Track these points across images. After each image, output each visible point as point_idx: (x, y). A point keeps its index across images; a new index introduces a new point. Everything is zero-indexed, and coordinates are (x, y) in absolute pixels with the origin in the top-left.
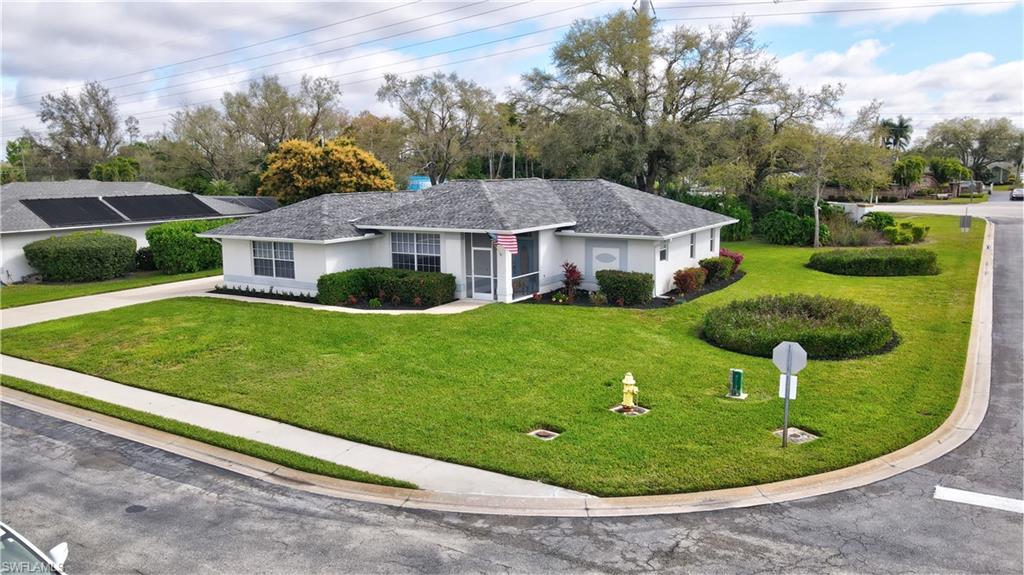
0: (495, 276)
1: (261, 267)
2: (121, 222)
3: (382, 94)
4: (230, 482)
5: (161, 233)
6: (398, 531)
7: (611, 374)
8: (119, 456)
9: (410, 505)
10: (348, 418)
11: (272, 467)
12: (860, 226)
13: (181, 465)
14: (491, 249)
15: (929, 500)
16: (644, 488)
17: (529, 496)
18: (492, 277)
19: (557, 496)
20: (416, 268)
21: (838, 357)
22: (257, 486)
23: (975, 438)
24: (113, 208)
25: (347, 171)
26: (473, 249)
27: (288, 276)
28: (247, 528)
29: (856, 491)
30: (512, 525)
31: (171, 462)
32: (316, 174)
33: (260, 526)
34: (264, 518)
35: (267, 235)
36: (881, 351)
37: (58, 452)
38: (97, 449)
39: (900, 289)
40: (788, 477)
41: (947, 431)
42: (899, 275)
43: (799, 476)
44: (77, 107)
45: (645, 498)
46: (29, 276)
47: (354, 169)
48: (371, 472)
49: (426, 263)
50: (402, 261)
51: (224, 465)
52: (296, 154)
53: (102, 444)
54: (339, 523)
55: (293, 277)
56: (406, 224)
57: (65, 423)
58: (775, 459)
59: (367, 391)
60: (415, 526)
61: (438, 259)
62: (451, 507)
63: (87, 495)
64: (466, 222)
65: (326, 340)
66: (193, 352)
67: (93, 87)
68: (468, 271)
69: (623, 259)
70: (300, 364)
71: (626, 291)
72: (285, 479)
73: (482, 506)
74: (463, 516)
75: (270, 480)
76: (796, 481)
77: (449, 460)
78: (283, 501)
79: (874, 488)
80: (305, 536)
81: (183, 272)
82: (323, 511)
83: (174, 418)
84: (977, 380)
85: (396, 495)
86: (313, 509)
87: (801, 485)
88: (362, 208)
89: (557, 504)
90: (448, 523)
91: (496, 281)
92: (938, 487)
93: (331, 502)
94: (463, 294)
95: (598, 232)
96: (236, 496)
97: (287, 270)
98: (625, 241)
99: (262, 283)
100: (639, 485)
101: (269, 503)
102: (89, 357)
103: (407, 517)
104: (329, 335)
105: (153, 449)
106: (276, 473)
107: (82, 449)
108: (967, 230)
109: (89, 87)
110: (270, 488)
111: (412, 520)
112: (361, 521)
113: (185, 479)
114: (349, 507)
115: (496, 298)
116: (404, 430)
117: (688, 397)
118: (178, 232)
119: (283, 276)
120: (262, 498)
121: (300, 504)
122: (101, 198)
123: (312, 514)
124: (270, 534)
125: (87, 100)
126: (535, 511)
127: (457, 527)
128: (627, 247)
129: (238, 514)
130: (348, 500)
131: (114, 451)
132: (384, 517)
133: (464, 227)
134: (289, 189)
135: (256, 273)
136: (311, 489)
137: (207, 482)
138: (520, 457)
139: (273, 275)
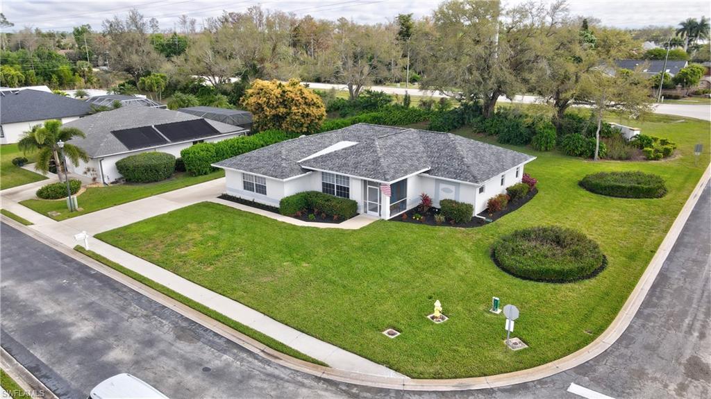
0: (380, 203)
1: (248, 186)
2: (166, 143)
4: (245, 355)
5: (189, 154)
6: (319, 392)
7: (433, 289)
8: (193, 333)
9: (325, 376)
10: (298, 316)
11: (263, 347)
12: (628, 144)
13: (221, 342)
14: (378, 188)
15: (564, 392)
16: (432, 375)
17: (378, 375)
19: (392, 377)
20: (336, 195)
21: (562, 281)
22: (257, 359)
23: (608, 351)
24: (160, 133)
25: (296, 105)
26: (368, 186)
27: (263, 193)
28: (254, 385)
29: (532, 383)
30: (369, 392)
31: (217, 340)
32: (278, 107)
33: (260, 384)
34: (262, 380)
35: (251, 170)
36: (589, 277)
37: (166, 328)
38: (183, 327)
39: (629, 213)
40: (502, 373)
41: (596, 344)
42: (636, 197)
43: (507, 372)
44: (124, 27)
45: (431, 380)
46: (120, 179)
47: (300, 103)
48: (308, 355)
49: (341, 189)
50: (327, 187)
51: (240, 343)
52: (266, 93)
53: (184, 324)
54: (294, 385)
55: (266, 194)
56: (330, 169)
57: (164, 307)
58: (499, 361)
59: (307, 295)
60: (326, 390)
61: (348, 188)
62: (343, 378)
63: (184, 359)
64: (364, 172)
65: (285, 250)
66: (217, 256)
67: (133, 13)
68: (365, 198)
69: (457, 193)
70: (272, 271)
71: (456, 215)
72: (269, 354)
73: (357, 379)
74: (349, 385)
75: (262, 354)
76: (506, 374)
77: (344, 349)
78: (269, 369)
79: (541, 382)
80: (279, 392)
81: (201, 175)
82: (287, 378)
83: (215, 309)
84: (634, 303)
85: (319, 369)
86: (283, 376)
87: (507, 377)
88: (305, 150)
89: (391, 381)
90: (341, 389)
91: (380, 206)
92: (572, 384)
93: (289, 372)
94: (361, 211)
95: (442, 176)
96: (248, 365)
97: (262, 190)
98: (458, 184)
99: (248, 195)
100: (430, 373)
101: (262, 370)
102: (165, 257)
103: (323, 384)
104: (287, 246)
105: (207, 329)
106: (265, 350)
107: (176, 327)
108: (699, 154)
109: (131, 14)
110: (262, 361)
111: (325, 386)
112: (303, 385)
113: (225, 351)
114: (298, 376)
115: (380, 215)
116: (324, 326)
117: (470, 311)
118: (198, 153)
119: (260, 193)
120: (259, 366)
121: (277, 372)
122: (153, 126)
123: (282, 379)
124: (265, 389)
125: (129, 22)
126: (380, 384)
127: (345, 391)
128: (459, 188)
129: (250, 377)
130: (298, 371)
131: (190, 329)
132: (314, 383)
133: (362, 176)
134: (261, 115)
135: (245, 188)
136: (281, 362)
137: (234, 354)
138: (378, 349)
139: (254, 191)
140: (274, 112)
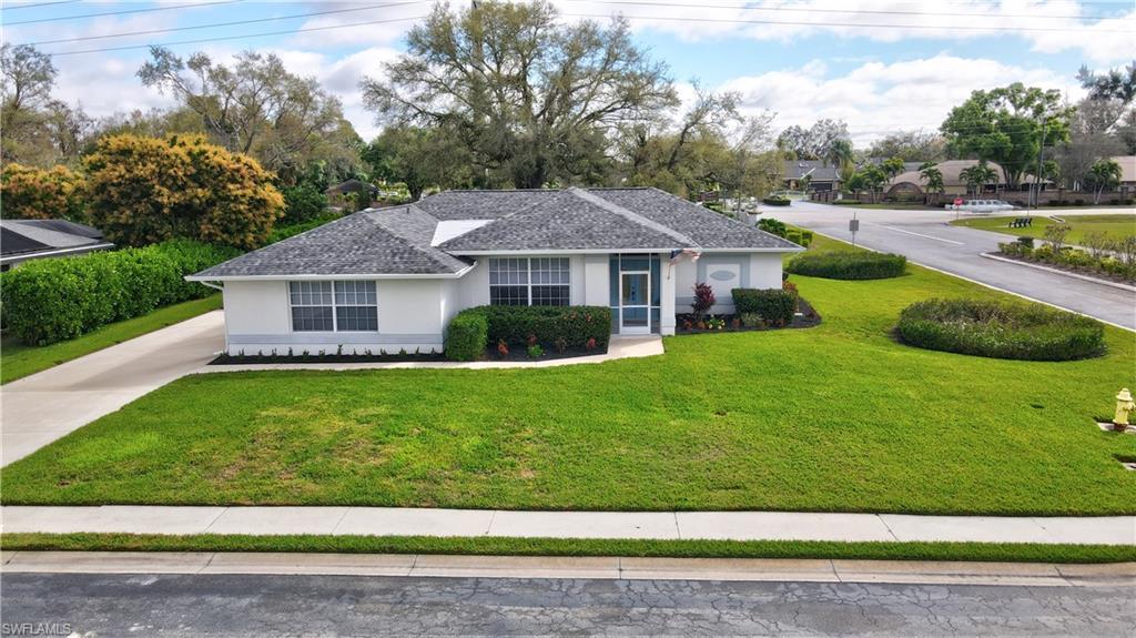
1: (307, 319)
3: (148, 74)
14: (648, 272)
18: (649, 306)
20: (530, 303)
25: (234, 181)
26: (621, 273)
27: (366, 328)
47: (242, 177)
49: (548, 295)
50: (506, 295)
52: (142, 156)
55: (376, 329)
61: (566, 289)
68: (613, 301)
69: (745, 275)
91: (657, 310)
97: (365, 319)
98: (747, 256)
119: (359, 328)
128: (749, 262)
134: (141, 208)
135: (296, 328)
139: (332, 329)
140: (177, 197)
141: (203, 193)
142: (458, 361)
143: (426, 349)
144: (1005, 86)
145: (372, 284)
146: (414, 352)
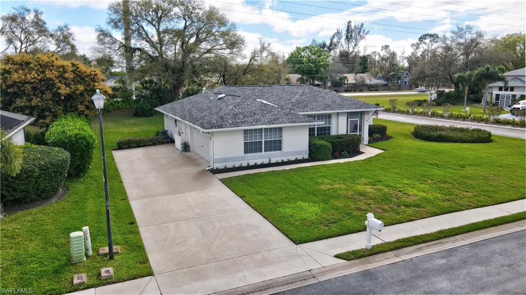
1: (250, 147)
14: (358, 119)
18: (358, 133)
20: (316, 135)
26: (349, 120)
27: (279, 150)
68: (347, 132)
97: (276, 145)
135: (245, 153)
139: (262, 151)
141: (81, 88)
142: (324, 160)
143: (300, 157)
144: (308, 45)
145: (280, 129)
146: (301, 159)
